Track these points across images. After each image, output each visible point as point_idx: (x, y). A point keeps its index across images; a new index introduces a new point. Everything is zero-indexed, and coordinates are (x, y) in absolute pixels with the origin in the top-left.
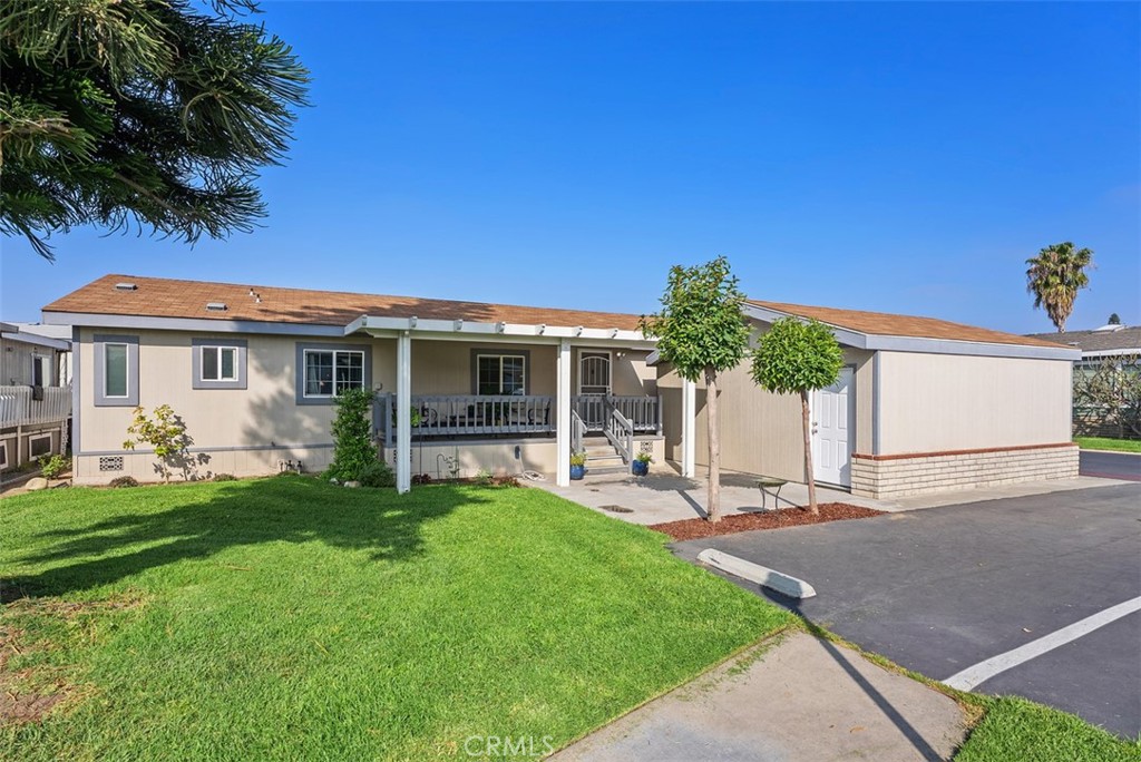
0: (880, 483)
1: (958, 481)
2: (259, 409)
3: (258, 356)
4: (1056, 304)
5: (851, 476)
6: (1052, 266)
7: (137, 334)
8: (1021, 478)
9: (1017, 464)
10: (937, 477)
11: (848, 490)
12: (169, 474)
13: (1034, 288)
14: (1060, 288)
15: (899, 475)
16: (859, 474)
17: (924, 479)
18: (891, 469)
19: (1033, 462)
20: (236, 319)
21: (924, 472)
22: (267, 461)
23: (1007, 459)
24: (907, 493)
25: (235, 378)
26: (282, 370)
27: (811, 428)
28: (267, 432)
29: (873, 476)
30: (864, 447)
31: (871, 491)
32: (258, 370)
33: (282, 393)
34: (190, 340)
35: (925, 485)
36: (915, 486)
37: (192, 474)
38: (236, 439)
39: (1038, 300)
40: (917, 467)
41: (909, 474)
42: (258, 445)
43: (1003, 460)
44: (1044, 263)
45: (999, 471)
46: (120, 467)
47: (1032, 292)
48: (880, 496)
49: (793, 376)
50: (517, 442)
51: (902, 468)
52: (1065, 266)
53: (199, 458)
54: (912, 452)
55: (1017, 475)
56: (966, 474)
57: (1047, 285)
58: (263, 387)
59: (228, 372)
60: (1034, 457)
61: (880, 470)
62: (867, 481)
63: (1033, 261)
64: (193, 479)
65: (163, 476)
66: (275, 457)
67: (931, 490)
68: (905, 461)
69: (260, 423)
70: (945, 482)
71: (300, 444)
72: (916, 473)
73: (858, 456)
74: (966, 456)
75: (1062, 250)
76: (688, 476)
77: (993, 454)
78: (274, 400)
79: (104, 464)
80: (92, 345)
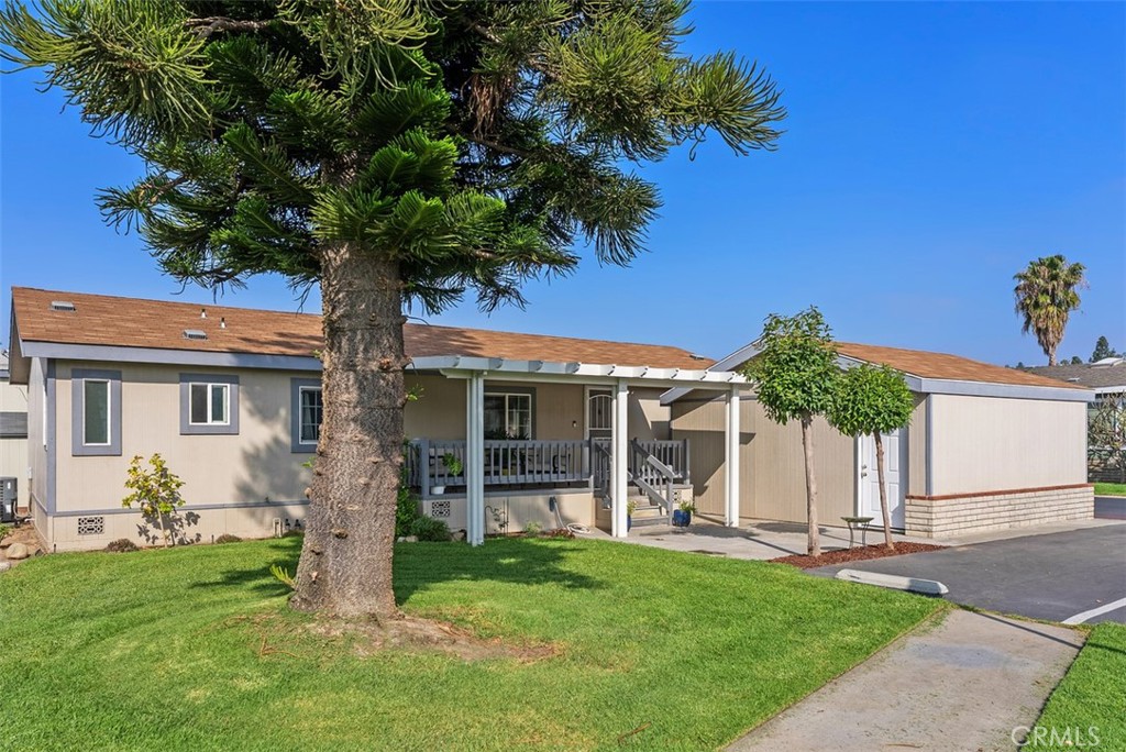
0: (935, 522)
1: (996, 521)
2: (252, 459)
3: (251, 396)
4: (1047, 329)
5: (905, 517)
6: (1042, 282)
7: (116, 368)
8: (1047, 517)
9: (1043, 504)
10: (979, 517)
11: (902, 531)
12: (155, 538)
13: (1023, 308)
14: (1051, 309)
15: (949, 514)
16: (913, 514)
17: (969, 518)
18: (943, 509)
19: (1055, 503)
20: (233, 352)
21: (968, 512)
22: (261, 522)
23: (1035, 499)
24: (956, 532)
25: (227, 421)
26: (277, 413)
27: (860, 471)
28: (261, 488)
29: (927, 516)
30: (916, 488)
31: (925, 531)
32: (251, 413)
33: (276, 441)
34: (177, 377)
35: (969, 524)
36: (962, 525)
37: (179, 537)
38: (228, 495)
39: (1027, 323)
40: (963, 507)
41: (957, 514)
42: (252, 501)
43: (1032, 500)
44: (1034, 279)
45: (1028, 511)
46: (100, 530)
47: (1021, 314)
48: (934, 535)
49: (873, 419)
50: (552, 493)
51: (951, 508)
52: (1055, 283)
53: (187, 519)
54: (958, 492)
55: (1042, 515)
56: (1002, 514)
57: (1037, 305)
58: (257, 433)
59: (218, 415)
60: (1056, 497)
61: (935, 510)
62: (921, 521)
63: (1020, 277)
64: (181, 542)
65: (148, 540)
66: (269, 516)
67: (973, 530)
68: (953, 501)
69: (254, 477)
70: (985, 522)
71: (296, 500)
72: (962, 513)
73: (913, 497)
74: (1002, 497)
75: (1052, 265)
76: (734, 525)
77: (1023, 495)
78: (269, 448)
79: (83, 526)
80: (70, 381)
